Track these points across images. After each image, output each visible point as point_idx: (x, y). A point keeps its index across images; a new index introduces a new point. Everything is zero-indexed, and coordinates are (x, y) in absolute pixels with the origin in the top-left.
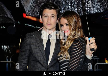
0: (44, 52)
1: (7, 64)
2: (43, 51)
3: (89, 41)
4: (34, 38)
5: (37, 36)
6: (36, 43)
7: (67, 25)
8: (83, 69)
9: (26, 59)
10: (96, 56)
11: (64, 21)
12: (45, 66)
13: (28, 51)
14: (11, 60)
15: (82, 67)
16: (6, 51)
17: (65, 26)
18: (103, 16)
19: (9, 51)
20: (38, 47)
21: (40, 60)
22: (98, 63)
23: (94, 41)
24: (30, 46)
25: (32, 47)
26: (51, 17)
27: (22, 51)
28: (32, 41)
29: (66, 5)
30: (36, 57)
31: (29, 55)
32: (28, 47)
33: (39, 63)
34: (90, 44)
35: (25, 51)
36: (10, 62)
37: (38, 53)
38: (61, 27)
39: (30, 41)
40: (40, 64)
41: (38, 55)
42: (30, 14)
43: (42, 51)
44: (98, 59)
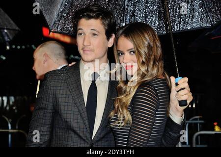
0: (85, 110)
1: (10, 136)
2: (83, 107)
3: (177, 84)
4: (63, 81)
5: (70, 77)
6: (68, 92)
7: (132, 53)
8: (165, 143)
9: (47, 124)
10: (196, 117)
11: (126, 44)
12: (87, 139)
13: (50, 107)
14: (17, 127)
15: (163, 141)
16: (8, 108)
17: (127, 54)
18: (208, 33)
19: (14, 108)
20: (71, 99)
21: (75, 126)
22: (200, 131)
23: (186, 85)
24: (55, 98)
25: (60, 100)
26: (90, 35)
27: (37, 109)
28: (59, 88)
29: (135, 12)
30: (68, 120)
31: (53, 117)
32: (51, 100)
33: (73, 133)
34: (177, 92)
35: (45, 109)
36: (15, 131)
37: (72, 112)
38: (119, 55)
39: (55, 88)
40: (76, 136)
41: (72, 115)
42: (58, 28)
43: (80, 109)
44: (200, 123)
